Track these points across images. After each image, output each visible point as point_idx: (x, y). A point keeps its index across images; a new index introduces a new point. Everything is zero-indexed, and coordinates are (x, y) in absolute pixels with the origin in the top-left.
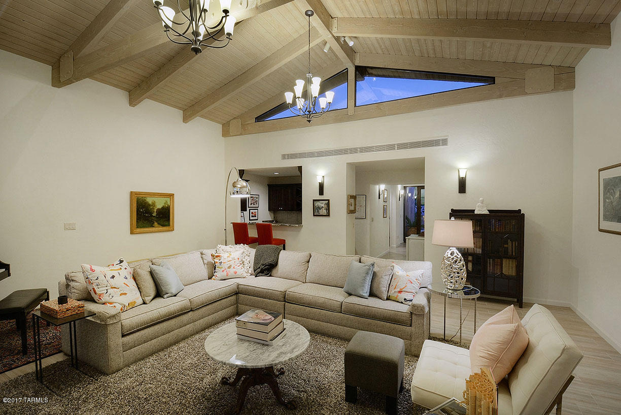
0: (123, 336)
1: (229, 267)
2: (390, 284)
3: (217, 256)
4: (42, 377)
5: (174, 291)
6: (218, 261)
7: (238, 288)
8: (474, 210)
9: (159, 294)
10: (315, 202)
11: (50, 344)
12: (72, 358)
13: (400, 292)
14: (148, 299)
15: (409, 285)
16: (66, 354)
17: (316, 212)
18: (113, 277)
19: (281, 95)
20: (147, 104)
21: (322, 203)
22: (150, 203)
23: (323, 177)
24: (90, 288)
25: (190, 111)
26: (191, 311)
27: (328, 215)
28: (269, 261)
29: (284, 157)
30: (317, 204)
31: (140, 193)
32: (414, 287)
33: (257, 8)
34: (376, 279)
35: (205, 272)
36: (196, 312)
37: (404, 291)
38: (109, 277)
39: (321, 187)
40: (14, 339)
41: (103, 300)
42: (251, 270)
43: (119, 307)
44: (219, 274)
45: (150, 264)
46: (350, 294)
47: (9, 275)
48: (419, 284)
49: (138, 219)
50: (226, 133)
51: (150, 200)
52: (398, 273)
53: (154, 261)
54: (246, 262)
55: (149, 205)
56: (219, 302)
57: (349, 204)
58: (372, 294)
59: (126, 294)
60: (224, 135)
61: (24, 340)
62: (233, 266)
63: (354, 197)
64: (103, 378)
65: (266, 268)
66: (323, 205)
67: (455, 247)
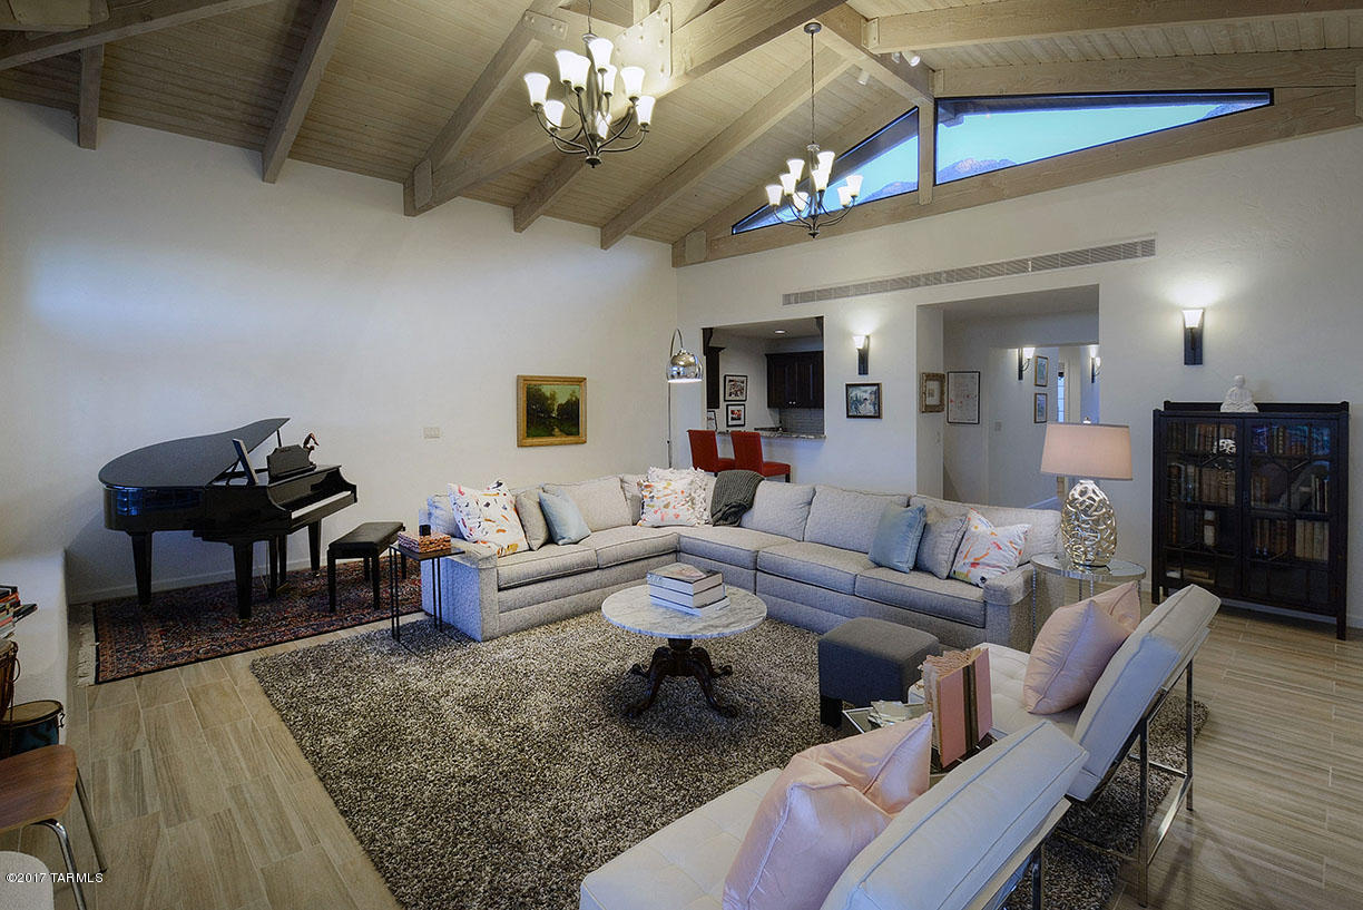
0: (500, 590)
1: (666, 506)
2: (957, 550)
3: (646, 486)
4: (399, 635)
5: (574, 536)
6: (647, 494)
7: (679, 543)
8: (1221, 404)
9: (551, 539)
10: (850, 390)
11: (407, 600)
12: (436, 619)
13: (974, 565)
14: (536, 543)
15: (994, 552)
16: (427, 614)
17: (853, 411)
18: (488, 505)
19: (759, 190)
20: (544, 224)
21: (866, 392)
22: (548, 394)
23: (868, 337)
24: (458, 519)
25: (611, 228)
26: (598, 568)
27: (878, 416)
28: (737, 498)
29: (788, 299)
30: (855, 393)
31: (532, 378)
32: (1004, 557)
33: (686, 74)
34: (930, 537)
35: (626, 513)
36: (606, 571)
37: (984, 564)
38: (482, 504)
39: (863, 358)
40: (362, 590)
41: (475, 537)
42: (707, 515)
43: (495, 549)
44: (650, 516)
45: (541, 491)
46: (879, 565)
47: (356, 501)
48: (1017, 553)
49: (530, 423)
50: (678, 260)
51: (547, 390)
52: (976, 528)
53: (546, 488)
54: (698, 500)
55: (547, 399)
56: (646, 561)
57: (923, 394)
58: (918, 567)
59: (504, 531)
60: (675, 264)
61: (376, 591)
62: (672, 506)
63: (940, 378)
64: (473, 645)
65: (731, 512)
66: (866, 396)
67: (1091, 478)
